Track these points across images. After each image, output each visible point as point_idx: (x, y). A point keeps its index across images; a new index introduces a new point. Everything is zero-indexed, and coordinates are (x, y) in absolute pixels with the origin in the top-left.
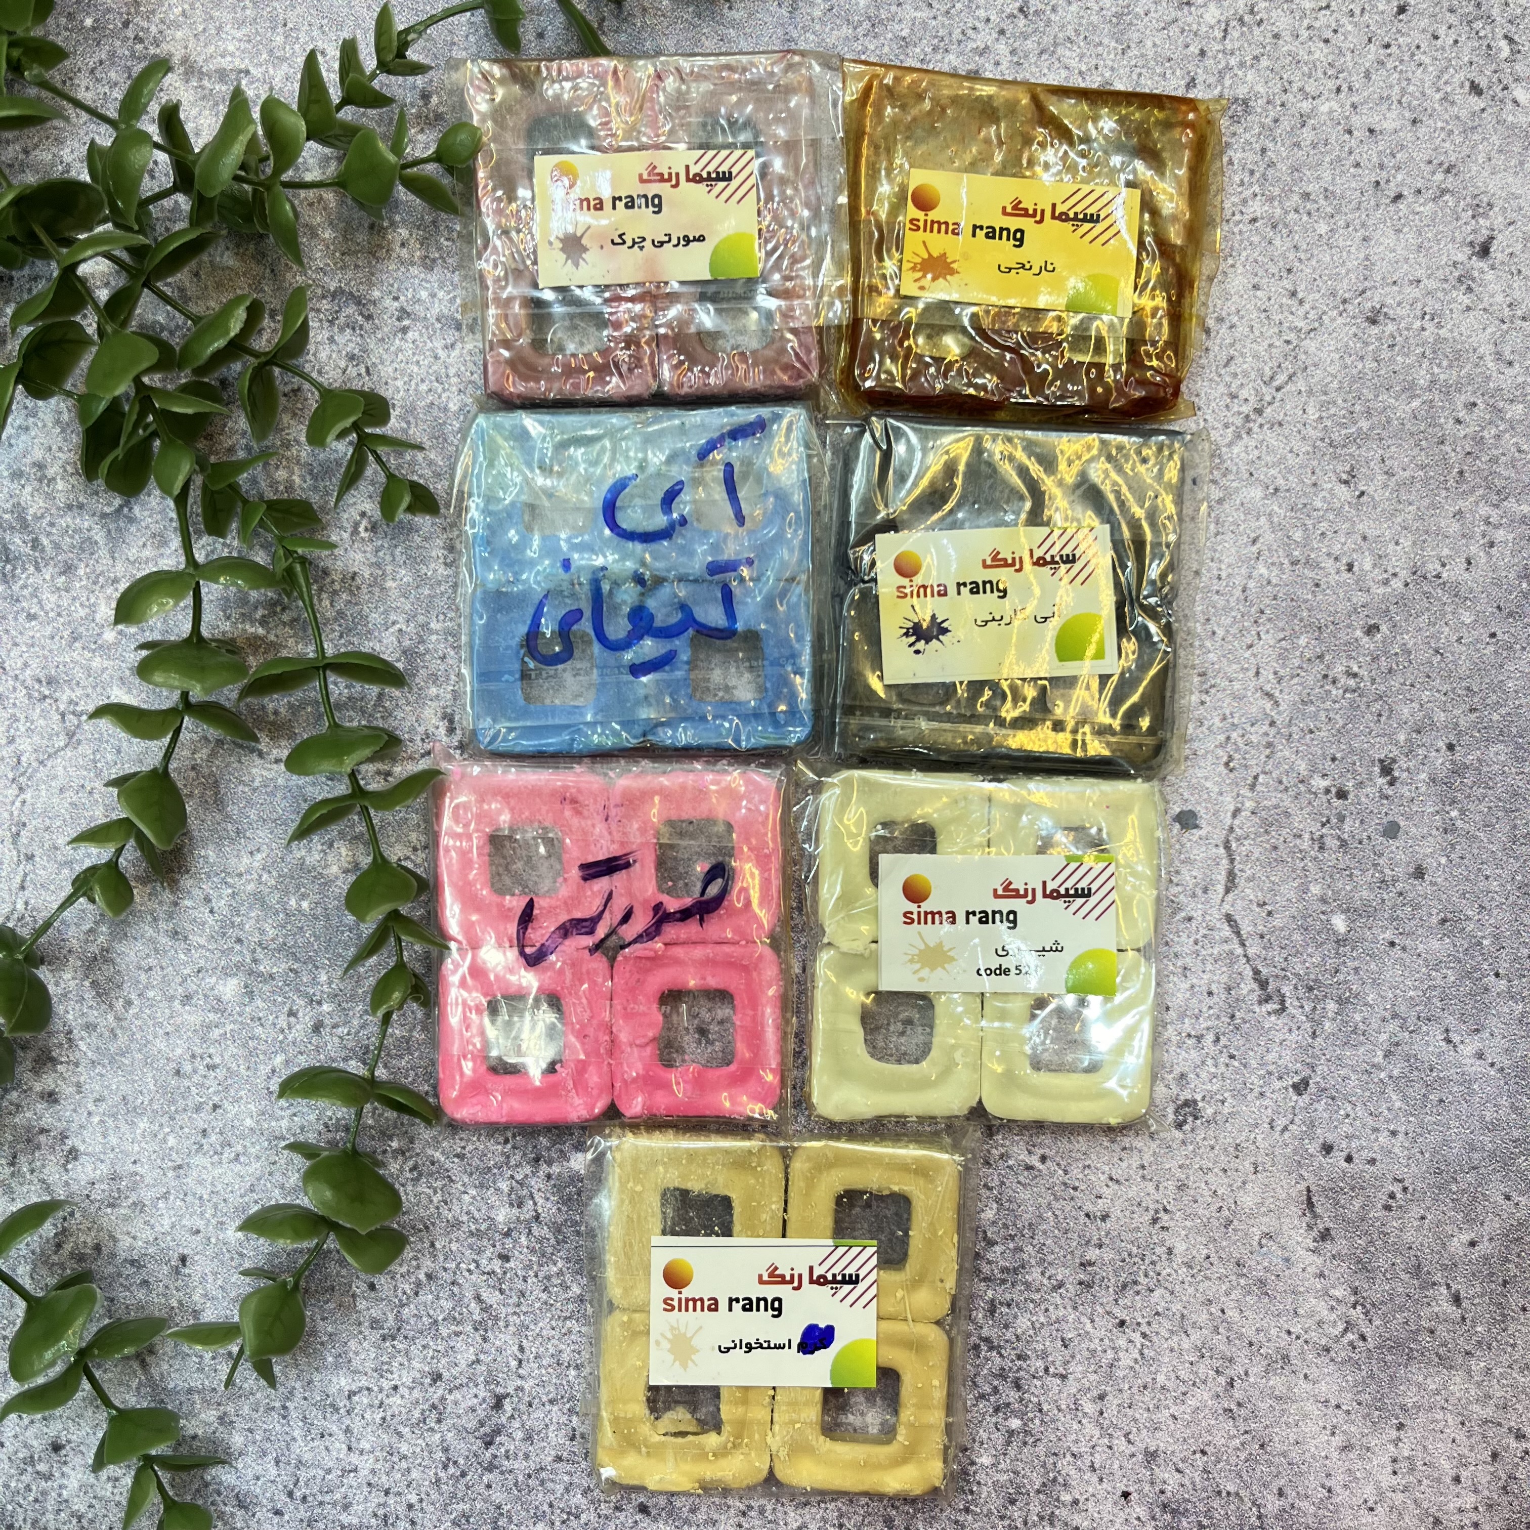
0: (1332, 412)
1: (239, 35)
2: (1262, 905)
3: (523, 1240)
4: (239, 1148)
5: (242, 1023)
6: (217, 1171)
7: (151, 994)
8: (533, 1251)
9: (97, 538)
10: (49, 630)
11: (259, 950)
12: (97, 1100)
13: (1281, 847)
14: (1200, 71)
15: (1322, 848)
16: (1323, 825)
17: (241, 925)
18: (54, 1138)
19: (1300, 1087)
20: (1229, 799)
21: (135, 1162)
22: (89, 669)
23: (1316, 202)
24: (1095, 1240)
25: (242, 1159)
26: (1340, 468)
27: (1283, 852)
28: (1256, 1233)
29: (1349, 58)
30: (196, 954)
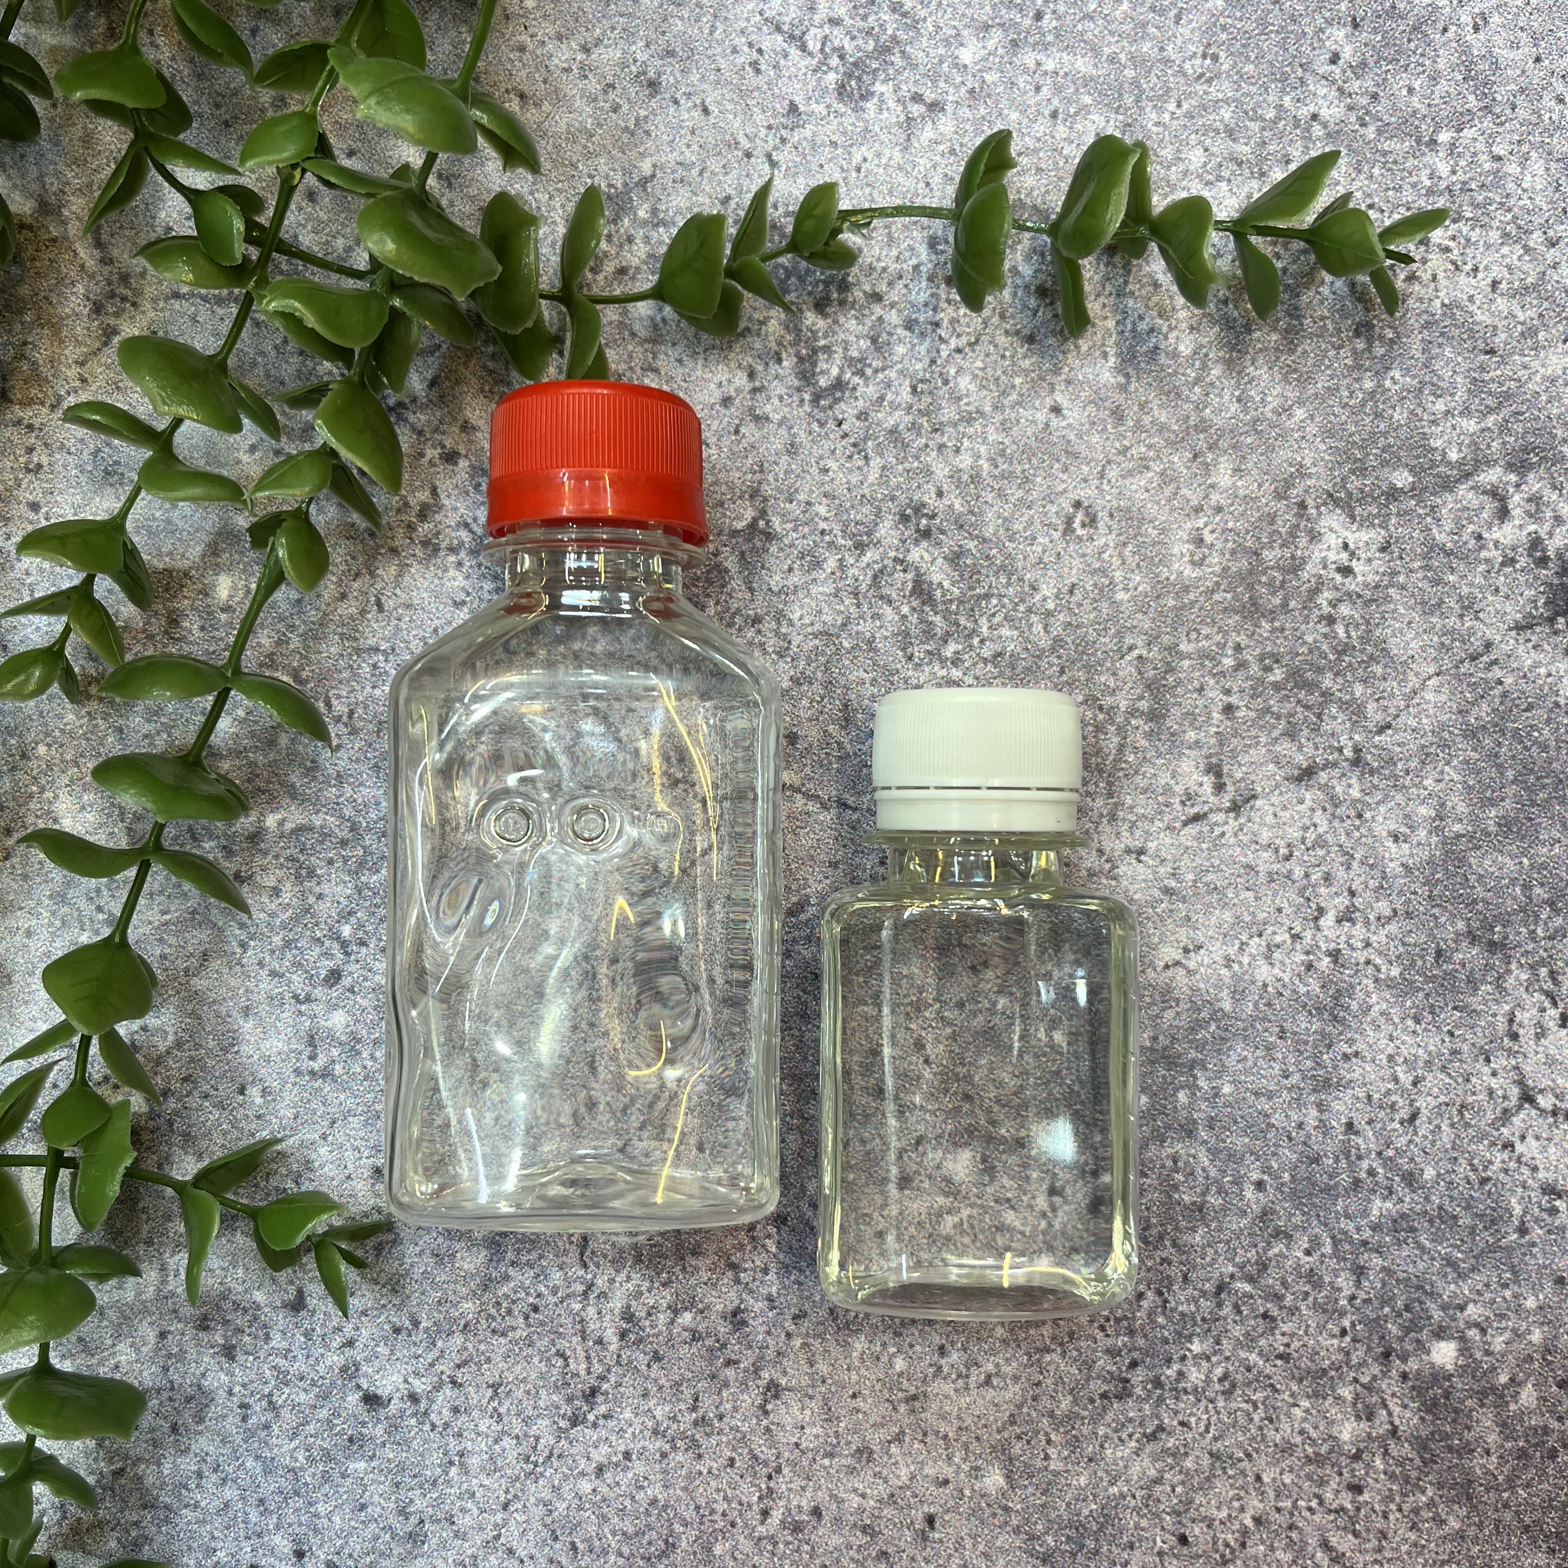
4: (990, 1367)
6: (964, 1401)
9: (728, 564)
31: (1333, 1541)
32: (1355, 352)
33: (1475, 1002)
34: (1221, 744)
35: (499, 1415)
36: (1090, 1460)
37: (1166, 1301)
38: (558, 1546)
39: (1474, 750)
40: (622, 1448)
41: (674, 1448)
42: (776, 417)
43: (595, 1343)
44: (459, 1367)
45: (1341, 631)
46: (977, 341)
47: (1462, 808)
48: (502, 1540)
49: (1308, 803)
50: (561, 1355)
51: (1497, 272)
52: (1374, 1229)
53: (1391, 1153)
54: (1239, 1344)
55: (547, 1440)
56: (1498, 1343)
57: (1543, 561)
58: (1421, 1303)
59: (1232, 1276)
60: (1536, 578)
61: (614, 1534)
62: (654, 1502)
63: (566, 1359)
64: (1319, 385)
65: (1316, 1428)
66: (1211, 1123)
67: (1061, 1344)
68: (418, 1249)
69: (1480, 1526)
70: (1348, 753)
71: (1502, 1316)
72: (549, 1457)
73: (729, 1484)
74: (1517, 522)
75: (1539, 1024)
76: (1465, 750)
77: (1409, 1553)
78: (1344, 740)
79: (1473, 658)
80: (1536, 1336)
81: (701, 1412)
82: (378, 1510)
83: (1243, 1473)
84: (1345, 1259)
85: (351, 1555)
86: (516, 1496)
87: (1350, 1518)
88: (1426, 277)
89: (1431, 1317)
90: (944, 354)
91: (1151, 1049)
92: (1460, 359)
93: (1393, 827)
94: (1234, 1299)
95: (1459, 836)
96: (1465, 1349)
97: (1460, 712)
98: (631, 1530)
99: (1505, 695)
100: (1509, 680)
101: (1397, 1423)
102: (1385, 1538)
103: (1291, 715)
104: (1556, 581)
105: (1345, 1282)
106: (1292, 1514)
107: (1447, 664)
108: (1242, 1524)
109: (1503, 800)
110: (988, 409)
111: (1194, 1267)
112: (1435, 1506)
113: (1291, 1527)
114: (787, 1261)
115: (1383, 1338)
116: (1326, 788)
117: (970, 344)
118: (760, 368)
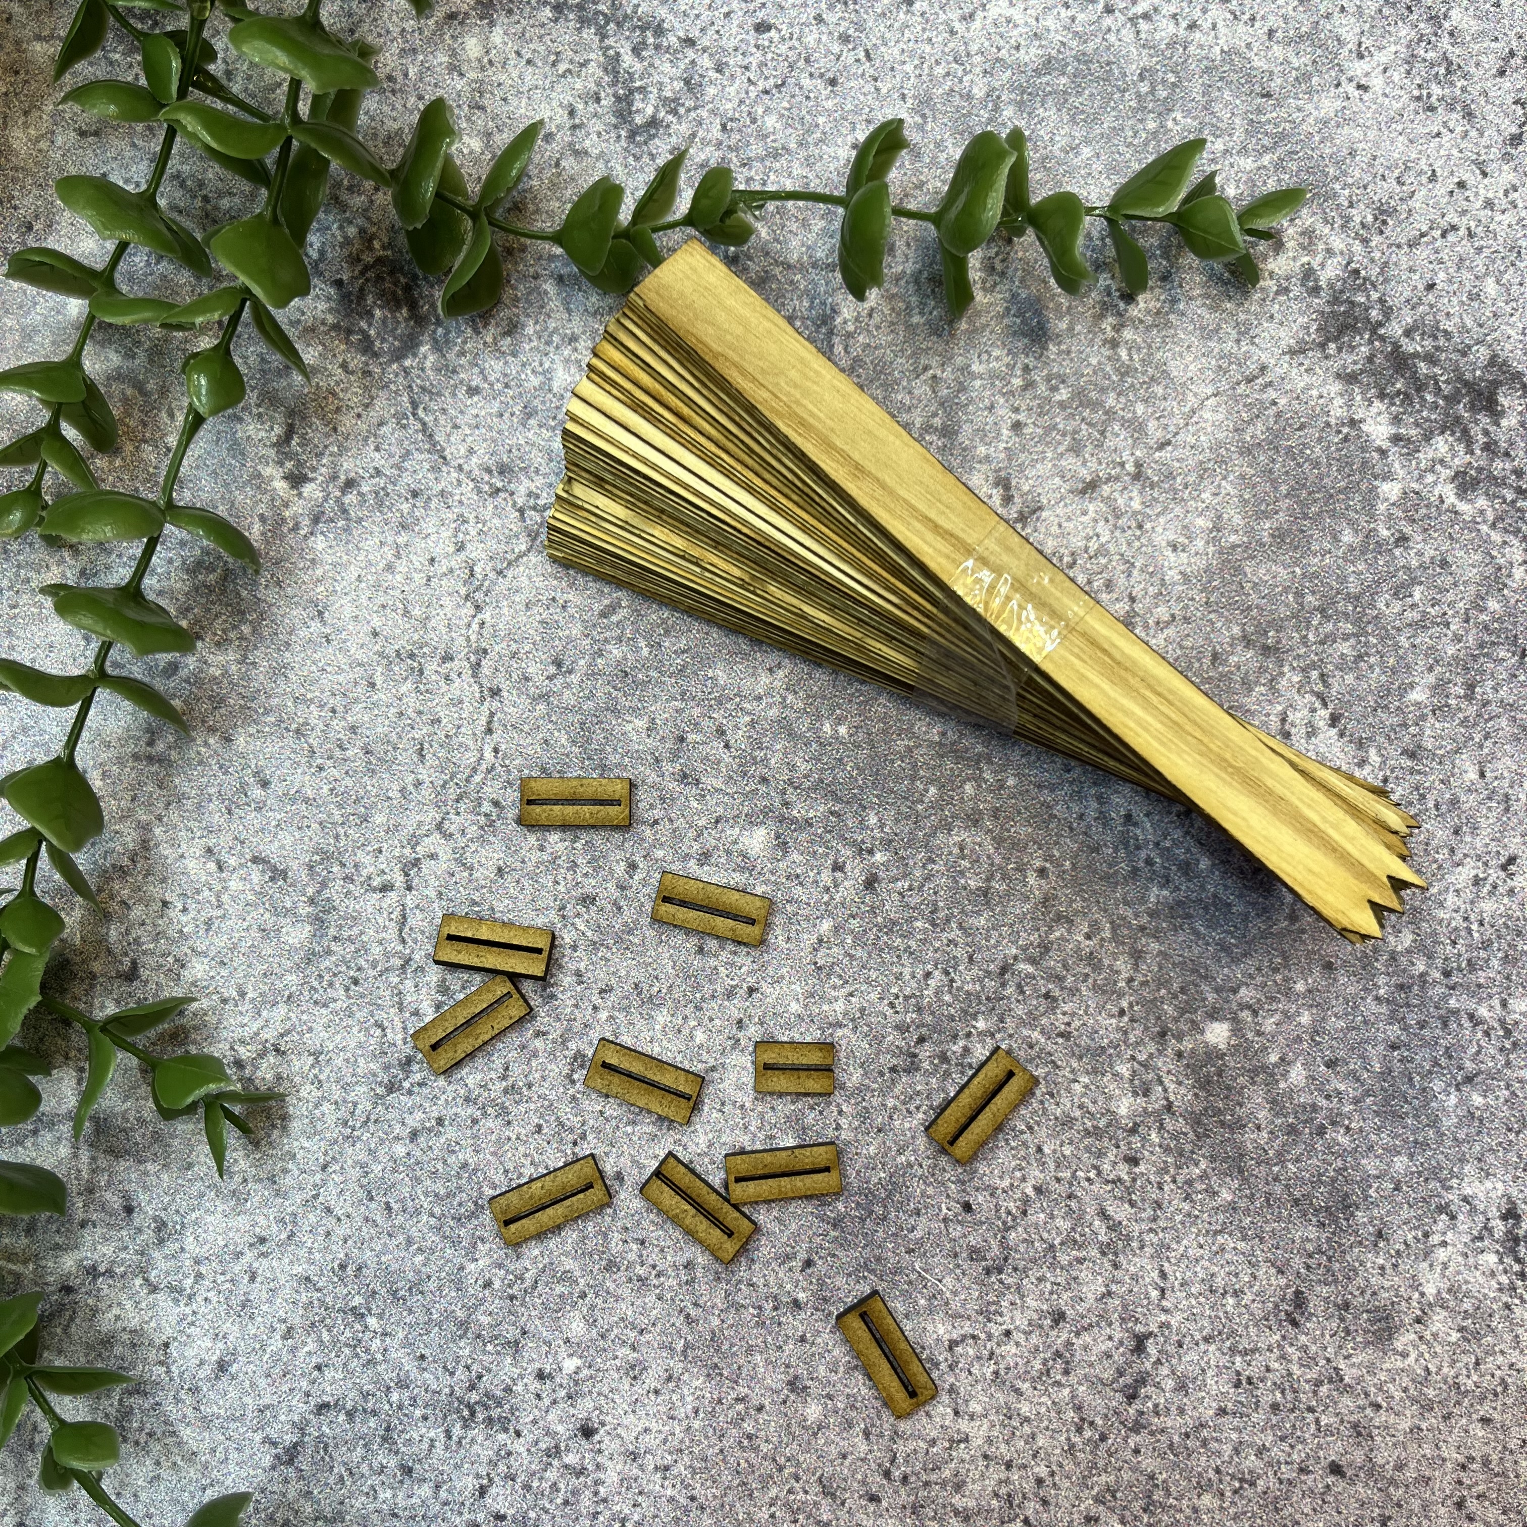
31: (1110, 1211)
32: (1139, 95)
33: (1249, 702)
34: (1010, 459)
35: (320, 1081)
36: (880, 1131)
37: (952, 981)
38: (373, 1205)
39: (1250, 466)
40: (435, 1114)
41: (485, 1115)
42: (595, 152)
43: (412, 1014)
44: (282, 1035)
45: (1123, 353)
46: (783, 83)
47: (1237, 520)
48: (321, 1199)
49: (1091, 514)
50: (379, 1025)
51: (1273, 21)
52: (1151, 916)
53: (1168, 844)
54: (1022, 1023)
55: (365, 1105)
56: (1269, 1025)
57: (1315, 291)
58: (1196, 985)
59: (1015, 958)
60: (1309, 306)
61: (426, 1195)
62: (465, 1165)
63: (383, 1030)
64: (1105, 126)
65: (1095, 1102)
66: (995, 813)
67: (853, 1020)
68: (246, 924)
69: (1251, 1198)
70: (1130, 467)
71: (1273, 999)
72: (366, 1123)
73: (536, 1150)
74: (1291, 254)
75: (1310, 724)
76: (1241, 466)
77: (1183, 1223)
78: (1126, 456)
79: (1250, 380)
80: (1305, 1018)
81: (511, 1081)
82: (204, 1168)
83: (1024, 1144)
84: (1123, 943)
85: (177, 1211)
86: (333, 1158)
87: (1127, 1188)
88: (1206, 26)
89: (1204, 999)
90: (753, 95)
91: (940, 744)
92: (1238, 102)
93: (1172, 537)
94: (1017, 979)
95: (1234, 547)
96: (1237, 1030)
97: (1236, 430)
98: (442, 1192)
99: (1279, 415)
100: (1282, 401)
101: (1172, 1098)
102: (1160, 1208)
103: (1076, 432)
104: (1328, 309)
105: (1123, 966)
106: (1071, 1184)
107: (1224, 385)
108: (1023, 1193)
109: (1276, 513)
110: (793, 146)
111: (980, 949)
112: (1208, 1178)
113: (1070, 1197)
114: (595, 938)
115: (1159, 1018)
116: (1107, 500)
117: (777, 86)
118: (580, 106)
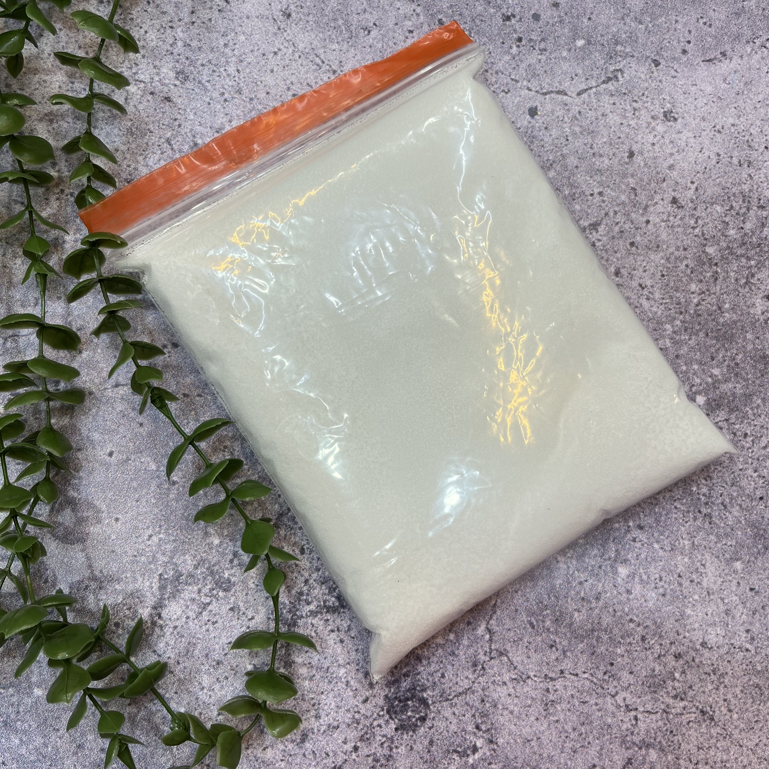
0: (334, 37)
1: (140, 580)
2: (572, 79)
3: (737, 427)
5: (639, 565)
7: (627, 609)
8: (742, 422)
10: (449, 667)
11: (604, 557)
12: (678, 634)
13: (545, 69)
14: (162, 95)
15: (545, 50)
16: (534, 49)
17: (593, 566)
18: (696, 654)
19: (657, 64)
20: (523, 93)
21: (707, 615)
22: (468, 646)
23: (229, 41)
24: (729, 159)
25: (704, 562)
26: (362, 34)
27: (548, 68)
28: (724, 86)
29: (155, 22)
30: (607, 588)
